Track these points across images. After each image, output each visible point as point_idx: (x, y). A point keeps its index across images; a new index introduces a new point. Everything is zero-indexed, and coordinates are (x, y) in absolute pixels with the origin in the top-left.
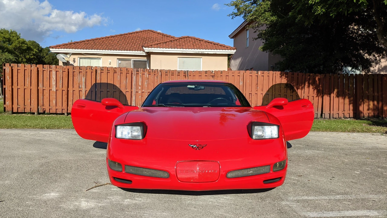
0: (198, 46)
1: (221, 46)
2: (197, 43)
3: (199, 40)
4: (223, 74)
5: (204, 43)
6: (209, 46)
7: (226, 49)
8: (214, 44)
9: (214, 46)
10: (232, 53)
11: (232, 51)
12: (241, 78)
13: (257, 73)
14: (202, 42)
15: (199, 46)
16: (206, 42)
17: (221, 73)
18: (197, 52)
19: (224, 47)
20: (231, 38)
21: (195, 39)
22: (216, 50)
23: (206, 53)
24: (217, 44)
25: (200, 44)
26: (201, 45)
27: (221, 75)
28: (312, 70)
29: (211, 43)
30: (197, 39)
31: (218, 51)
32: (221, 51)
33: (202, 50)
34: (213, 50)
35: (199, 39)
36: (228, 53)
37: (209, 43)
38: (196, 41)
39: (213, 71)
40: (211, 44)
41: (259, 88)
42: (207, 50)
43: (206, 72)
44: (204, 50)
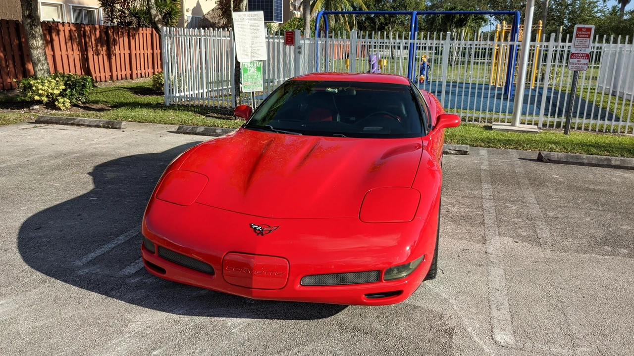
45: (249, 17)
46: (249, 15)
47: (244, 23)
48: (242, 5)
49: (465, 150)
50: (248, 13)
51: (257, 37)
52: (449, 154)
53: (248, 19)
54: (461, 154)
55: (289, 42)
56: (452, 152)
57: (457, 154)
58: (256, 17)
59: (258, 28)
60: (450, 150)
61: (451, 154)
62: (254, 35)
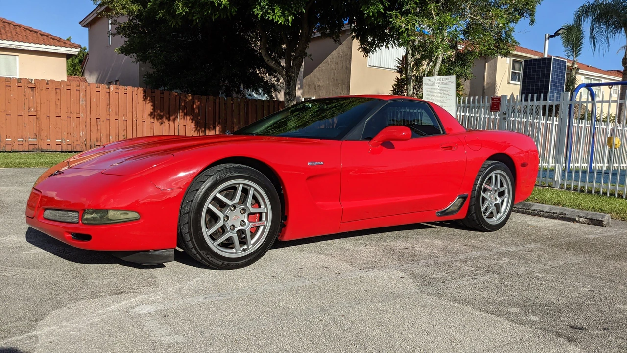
0: (9, 35)
1: (54, 39)
2: (7, 29)
3: (13, 25)
4: (50, 86)
5: (22, 31)
6: (30, 37)
7: (63, 44)
8: (42, 35)
9: (41, 38)
10: (74, 54)
11: (74, 49)
12: (82, 93)
13: (109, 88)
14: (18, 30)
15: (12, 35)
16: (26, 29)
17: (47, 84)
18: (8, 45)
19: (60, 41)
20: (84, 27)
21: (4, 22)
22: (43, 46)
23: (26, 48)
24: (46, 35)
25: (14, 33)
26: (17, 33)
27: (48, 87)
28: (201, 89)
29: (36, 32)
30: (9, 23)
31: (48, 46)
32: (53, 47)
33: (16, 43)
34: (38, 45)
35: (13, 23)
36: (66, 53)
37: (31, 31)
38: (6, 26)
39: (32, 80)
40: (35, 35)
41: (112, 110)
42: (27, 44)
43: (19, 80)
44: (21, 43)
45: (439, 82)
46: (440, 80)
47: (434, 87)
48: (435, 70)
49: (600, 219)
50: (439, 77)
51: (446, 101)
52: (577, 222)
53: (439, 83)
54: (594, 225)
55: (495, 108)
56: (581, 220)
57: (588, 224)
58: (447, 81)
59: (449, 92)
60: (579, 216)
61: (579, 222)
62: (443, 99)
